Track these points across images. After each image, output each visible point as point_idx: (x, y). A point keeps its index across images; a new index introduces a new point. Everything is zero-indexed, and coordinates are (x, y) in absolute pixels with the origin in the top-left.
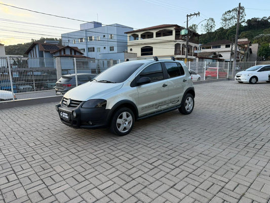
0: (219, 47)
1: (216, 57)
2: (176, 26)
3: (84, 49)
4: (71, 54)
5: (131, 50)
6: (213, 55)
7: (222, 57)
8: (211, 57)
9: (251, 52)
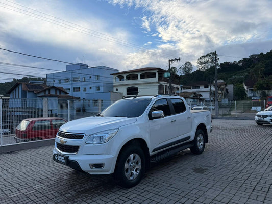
0: (199, 87)
1: (197, 96)
2: (159, 69)
3: (69, 89)
4: (56, 93)
5: (117, 90)
6: (193, 95)
7: (202, 96)
8: (192, 96)
9: (227, 92)
